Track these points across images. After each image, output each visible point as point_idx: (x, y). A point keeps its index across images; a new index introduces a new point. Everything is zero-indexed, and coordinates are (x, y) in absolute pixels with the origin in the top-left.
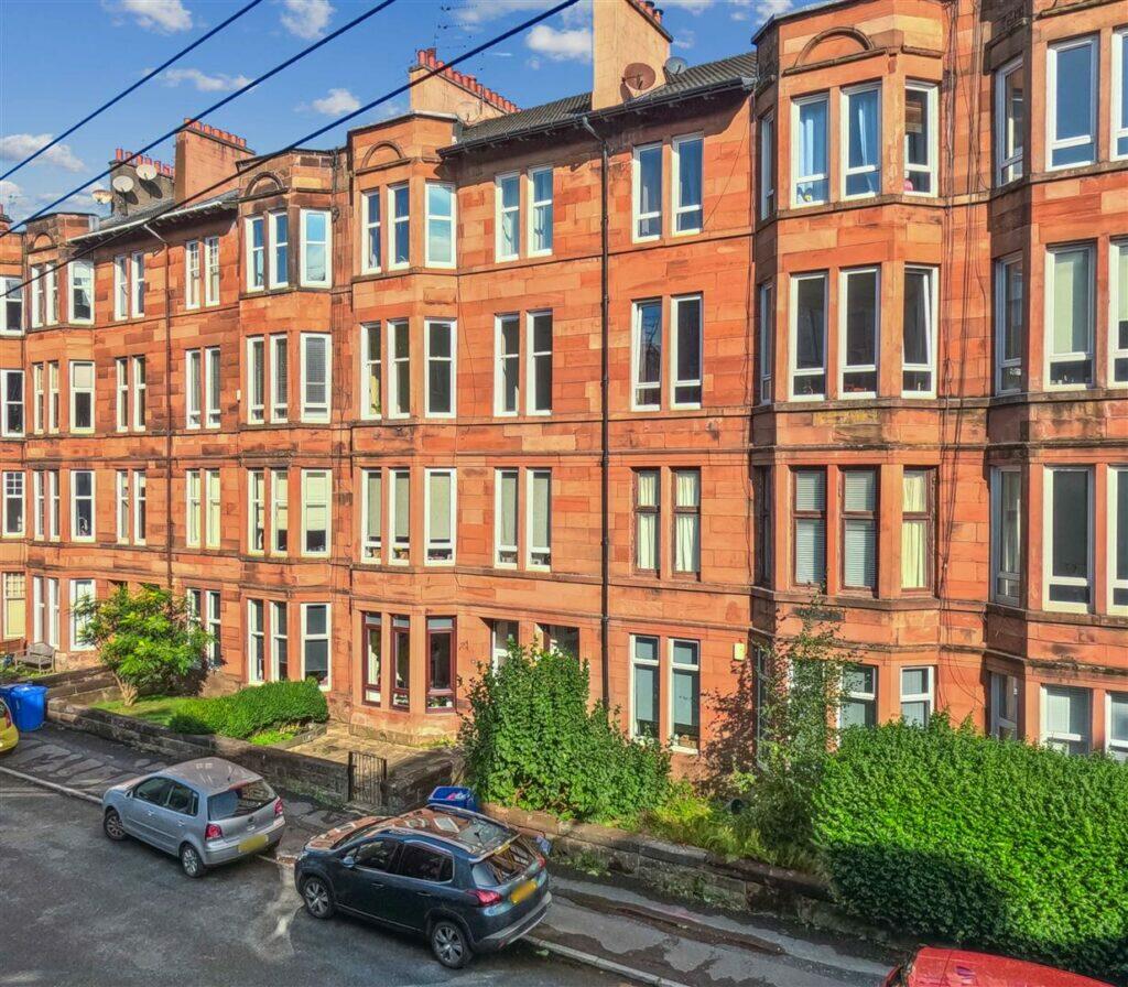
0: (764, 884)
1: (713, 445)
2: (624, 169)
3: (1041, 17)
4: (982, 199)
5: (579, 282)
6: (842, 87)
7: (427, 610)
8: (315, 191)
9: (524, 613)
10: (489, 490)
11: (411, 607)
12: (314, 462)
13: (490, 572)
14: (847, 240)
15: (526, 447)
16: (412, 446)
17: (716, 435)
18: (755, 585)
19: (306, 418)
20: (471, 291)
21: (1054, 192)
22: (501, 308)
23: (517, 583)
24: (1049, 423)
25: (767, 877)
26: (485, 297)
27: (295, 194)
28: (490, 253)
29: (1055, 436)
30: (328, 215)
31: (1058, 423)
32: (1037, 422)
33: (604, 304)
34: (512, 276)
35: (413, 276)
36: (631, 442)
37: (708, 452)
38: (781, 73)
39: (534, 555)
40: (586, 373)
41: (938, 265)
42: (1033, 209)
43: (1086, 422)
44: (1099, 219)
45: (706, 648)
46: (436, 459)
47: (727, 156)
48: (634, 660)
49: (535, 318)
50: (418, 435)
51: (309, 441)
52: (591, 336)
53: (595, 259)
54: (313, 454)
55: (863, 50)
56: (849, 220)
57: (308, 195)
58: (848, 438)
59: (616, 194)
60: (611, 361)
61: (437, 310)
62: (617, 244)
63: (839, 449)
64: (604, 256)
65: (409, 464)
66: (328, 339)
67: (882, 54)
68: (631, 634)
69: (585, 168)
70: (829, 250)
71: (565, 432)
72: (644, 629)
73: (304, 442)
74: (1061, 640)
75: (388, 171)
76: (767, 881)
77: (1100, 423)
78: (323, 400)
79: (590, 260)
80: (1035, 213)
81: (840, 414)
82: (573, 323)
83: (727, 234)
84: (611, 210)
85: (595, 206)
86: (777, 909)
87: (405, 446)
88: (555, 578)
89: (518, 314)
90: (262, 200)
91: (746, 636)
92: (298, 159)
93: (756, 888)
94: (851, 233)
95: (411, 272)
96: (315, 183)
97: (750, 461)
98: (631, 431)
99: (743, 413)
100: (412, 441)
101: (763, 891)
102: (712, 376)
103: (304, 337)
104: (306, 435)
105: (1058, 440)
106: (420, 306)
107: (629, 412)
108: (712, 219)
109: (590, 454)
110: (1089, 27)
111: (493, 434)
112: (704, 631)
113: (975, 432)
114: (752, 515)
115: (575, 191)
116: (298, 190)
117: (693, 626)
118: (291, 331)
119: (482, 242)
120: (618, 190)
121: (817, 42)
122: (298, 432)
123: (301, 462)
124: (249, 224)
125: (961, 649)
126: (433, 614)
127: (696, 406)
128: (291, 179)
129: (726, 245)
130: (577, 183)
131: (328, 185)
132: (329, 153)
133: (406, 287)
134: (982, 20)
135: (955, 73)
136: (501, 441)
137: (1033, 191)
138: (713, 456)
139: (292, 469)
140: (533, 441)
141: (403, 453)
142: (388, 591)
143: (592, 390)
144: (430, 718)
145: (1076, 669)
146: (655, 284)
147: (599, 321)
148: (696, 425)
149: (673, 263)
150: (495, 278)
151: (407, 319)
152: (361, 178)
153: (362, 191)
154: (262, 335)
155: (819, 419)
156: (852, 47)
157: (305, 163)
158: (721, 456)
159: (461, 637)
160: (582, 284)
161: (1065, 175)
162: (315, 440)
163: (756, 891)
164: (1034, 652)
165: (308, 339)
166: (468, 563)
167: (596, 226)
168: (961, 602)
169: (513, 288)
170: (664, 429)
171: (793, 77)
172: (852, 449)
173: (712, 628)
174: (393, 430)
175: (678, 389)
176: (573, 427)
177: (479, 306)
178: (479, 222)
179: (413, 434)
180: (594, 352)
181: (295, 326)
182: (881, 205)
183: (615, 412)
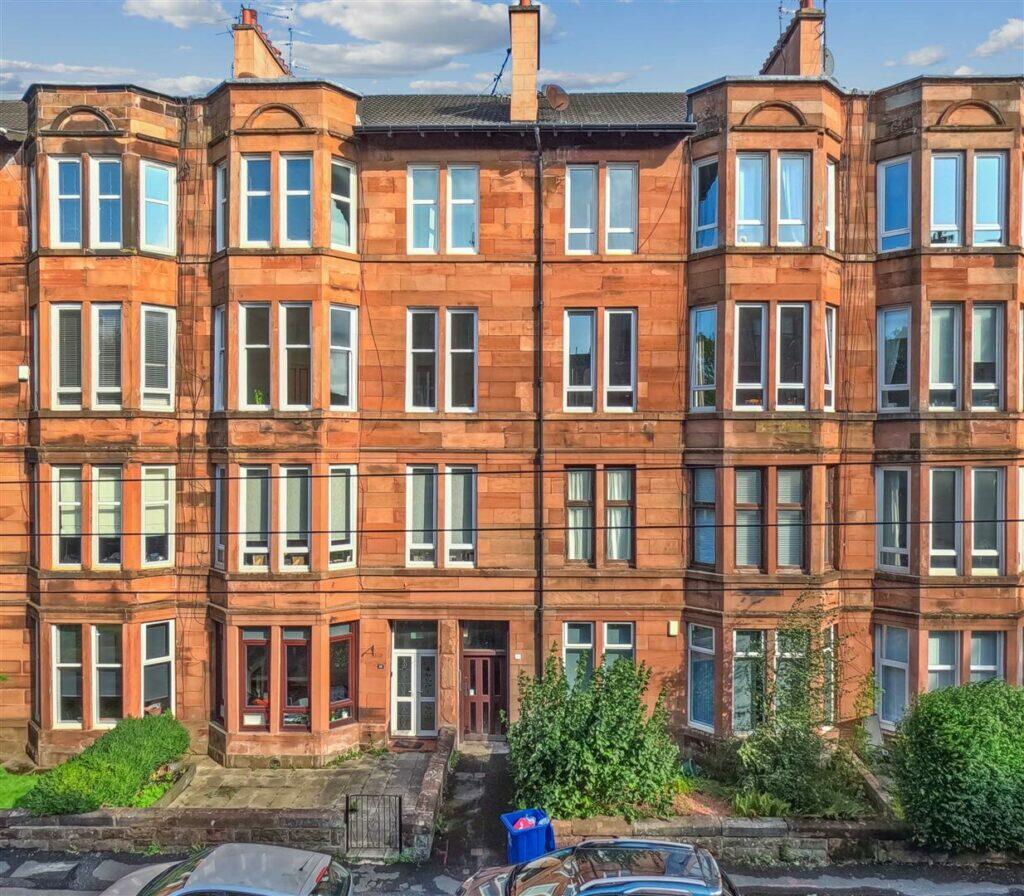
0: (845, 837)
1: (648, 446)
2: (557, 183)
3: (928, 130)
4: (870, 259)
5: (509, 284)
6: (780, 150)
7: (332, 619)
8: (159, 142)
9: (445, 612)
10: (400, 489)
11: (314, 617)
12: (157, 457)
13: (403, 572)
14: (783, 279)
15: (447, 444)
16: (315, 441)
17: (650, 436)
18: (688, 568)
19: (146, 406)
20: (378, 280)
21: (937, 263)
22: (415, 301)
23: (436, 581)
24: (933, 435)
25: (847, 830)
26: (396, 287)
27: (133, 140)
28: (401, 244)
29: (939, 445)
30: (172, 172)
31: (939, 435)
32: (926, 434)
33: (538, 308)
34: (430, 271)
35: (317, 258)
36: (565, 441)
37: (645, 452)
38: (729, 128)
39: (452, 552)
40: (517, 373)
41: (836, 307)
42: (923, 274)
43: (958, 436)
44: (966, 287)
45: (643, 627)
46: (341, 455)
47: (663, 189)
48: (566, 645)
49: (453, 315)
50: (323, 429)
51: (150, 433)
52: (523, 338)
53: (527, 265)
54: (157, 448)
55: (798, 124)
56: (786, 263)
57: (150, 144)
58: (785, 443)
59: (550, 205)
60: (545, 363)
61: (342, 296)
62: (551, 254)
63: (780, 453)
64: (538, 264)
65: (312, 461)
66: (172, 314)
67: (813, 131)
68: (564, 622)
69: (515, 175)
70: (769, 285)
71: (492, 430)
72: (578, 617)
73: (145, 433)
74: (944, 596)
75: (282, 137)
76: (848, 835)
77: (967, 437)
78: (165, 385)
79: (521, 264)
80: (924, 277)
81: (779, 423)
82: (502, 324)
83: (662, 258)
84: (545, 221)
85: (528, 214)
86: (857, 856)
87: (306, 441)
88: (482, 573)
89: (437, 308)
90: (79, 139)
91: (680, 614)
92: (137, 99)
93: (837, 842)
94: (787, 273)
95: (316, 252)
96: (158, 132)
97: (683, 460)
98: (566, 431)
99: (678, 418)
100: (315, 436)
101: (844, 844)
102: (646, 383)
103: (144, 309)
104: (148, 425)
105: (940, 448)
106: (325, 291)
107: (562, 413)
108: (647, 243)
109: (522, 452)
110: (959, 146)
111: (408, 429)
112: (639, 613)
113: (865, 440)
114: (685, 507)
115: (505, 195)
116: (138, 136)
117: (628, 609)
118: (130, 302)
119: (394, 231)
120: (551, 203)
121: (761, 108)
122: (139, 421)
123: (142, 457)
124: (53, 166)
125: (856, 609)
126: (337, 621)
127: (629, 410)
128: (128, 121)
129: (660, 268)
130: (507, 188)
131: (174, 137)
132: (177, 100)
133: (308, 268)
134: (869, 120)
135: (849, 156)
136: (417, 436)
137: (922, 260)
138: (648, 456)
139: (130, 465)
140: (454, 437)
141: (303, 449)
142: (281, 602)
143: (524, 391)
144: (335, 734)
145: (953, 617)
146: (592, 295)
147: (530, 325)
148: (632, 427)
149: (609, 278)
150: (409, 269)
151: (310, 303)
152: (241, 138)
153: (243, 154)
154: (80, 302)
155: (761, 427)
156: (788, 119)
157: (145, 105)
158: (657, 456)
159: (365, 643)
160: (512, 286)
161: (945, 251)
162: (159, 432)
163: (838, 845)
164: (925, 608)
165: (148, 313)
166: (375, 564)
167: (528, 232)
168: (856, 572)
169: (430, 283)
170: (600, 430)
171: (740, 134)
172: (791, 452)
173: (650, 610)
174: (287, 424)
175: (609, 393)
176: (502, 425)
177: (388, 297)
178: (389, 210)
179: (316, 429)
180: (526, 354)
181: (135, 296)
182: (811, 254)
183: (549, 413)
